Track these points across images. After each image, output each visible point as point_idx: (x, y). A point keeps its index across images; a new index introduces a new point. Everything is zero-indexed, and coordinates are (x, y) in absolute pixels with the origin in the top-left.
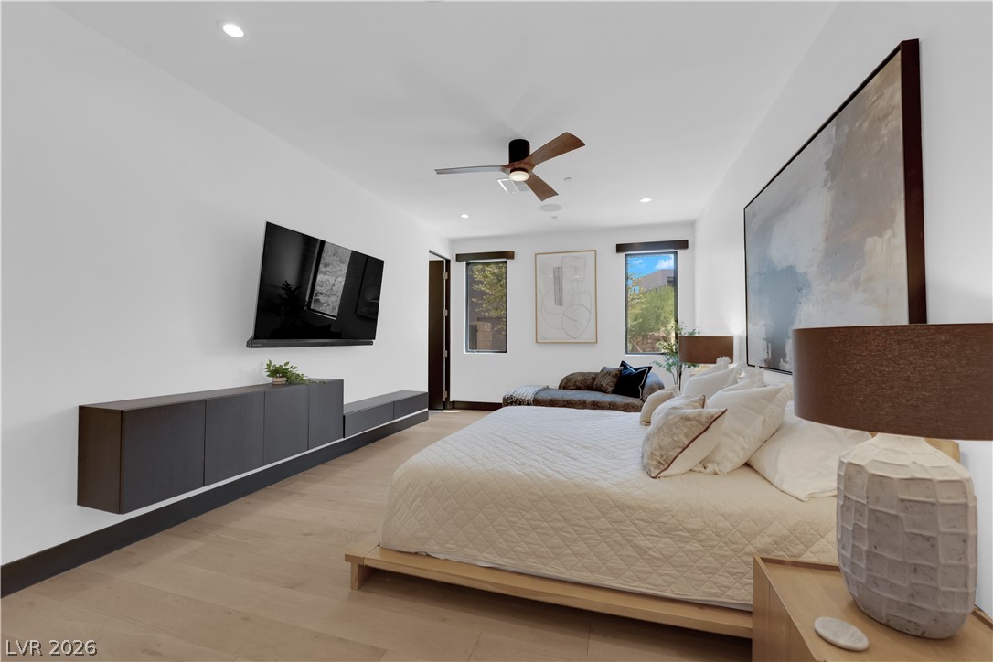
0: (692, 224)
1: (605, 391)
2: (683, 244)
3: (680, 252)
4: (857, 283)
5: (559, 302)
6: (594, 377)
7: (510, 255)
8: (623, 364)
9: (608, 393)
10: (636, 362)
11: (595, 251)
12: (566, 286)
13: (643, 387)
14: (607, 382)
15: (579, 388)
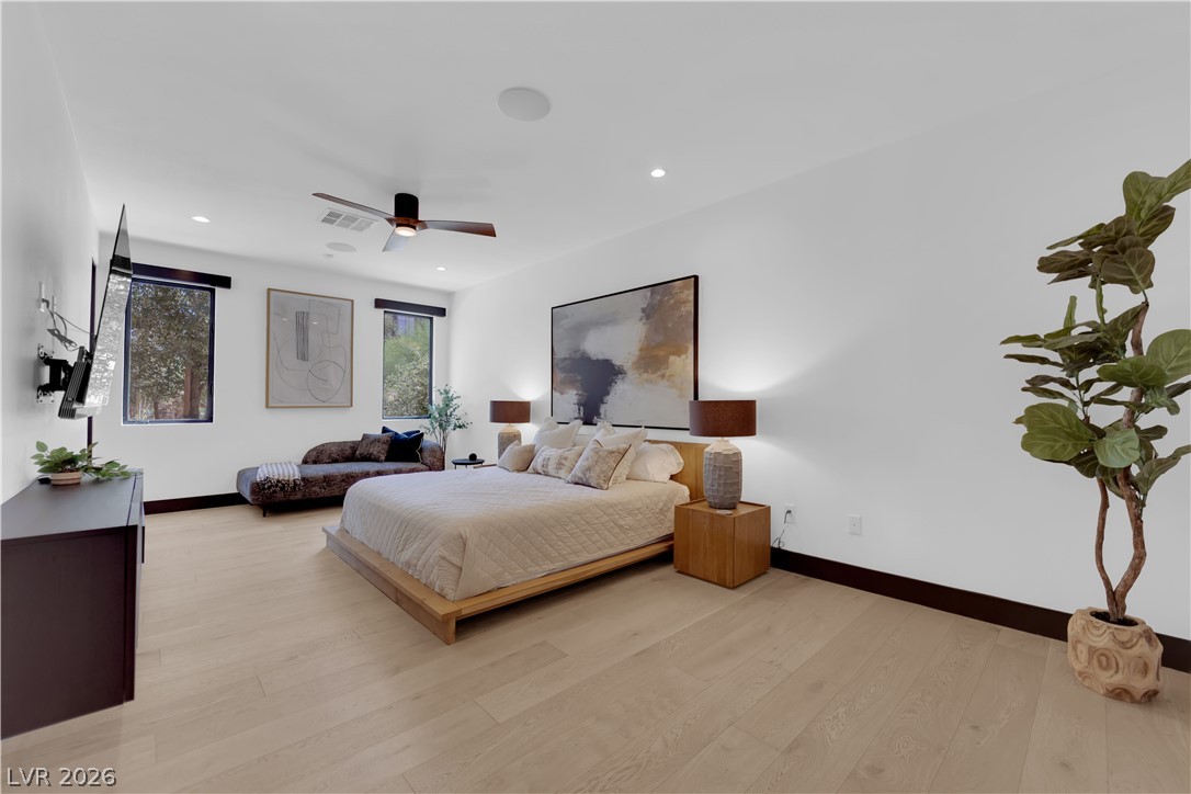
0: (450, 295)
1: (377, 460)
2: (441, 312)
3: (436, 319)
4: (663, 376)
5: (303, 356)
6: (354, 446)
7: (225, 282)
8: (385, 430)
9: (381, 461)
10: (402, 426)
11: (352, 301)
12: (313, 337)
13: (421, 451)
14: (379, 450)
15: (335, 461)
